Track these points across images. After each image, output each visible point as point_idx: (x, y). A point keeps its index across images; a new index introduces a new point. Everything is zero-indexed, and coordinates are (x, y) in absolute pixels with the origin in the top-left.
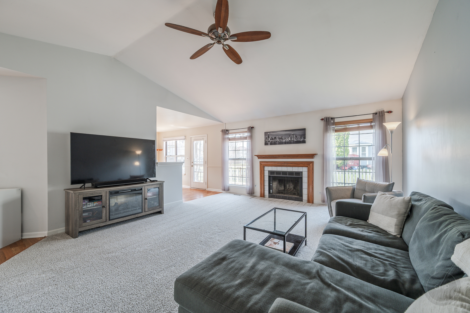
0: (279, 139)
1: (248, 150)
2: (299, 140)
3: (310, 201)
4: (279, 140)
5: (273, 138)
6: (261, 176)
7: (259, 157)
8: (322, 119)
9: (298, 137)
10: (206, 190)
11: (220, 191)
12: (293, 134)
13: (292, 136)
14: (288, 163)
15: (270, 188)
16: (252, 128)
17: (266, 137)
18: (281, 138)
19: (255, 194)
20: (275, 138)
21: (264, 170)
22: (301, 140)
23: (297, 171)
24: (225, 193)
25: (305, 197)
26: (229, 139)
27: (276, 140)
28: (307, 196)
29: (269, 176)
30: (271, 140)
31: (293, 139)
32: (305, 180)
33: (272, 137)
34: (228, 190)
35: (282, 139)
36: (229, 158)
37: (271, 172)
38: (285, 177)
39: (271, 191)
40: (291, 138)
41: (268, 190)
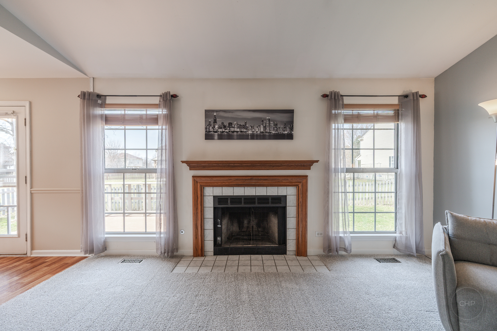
0: (240, 126)
1: (162, 149)
2: (281, 131)
3: (301, 251)
4: (238, 130)
5: (225, 124)
6: (197, 209)
7: (193, 165)
8: (325, 96)
9: (278, 126)
10: (29, 255)
11: (78, 253)
12: (269, 120)
13: (268, 122)
14: (259, 180)
15: (217, 232)
16: (174, 96)
17: (210, 122)
18: (244, 127)
19: (181, 252)
20: (230, 124)
21: (202, 196)
22: (284, 133)
23: (275, 194)
24: (93, 259)
25: (291, 245)
26: (107, 120)
27: (232, 129)
28: (295, 242)
29: (215, 209)
30: (220, 128)
31: (270, 130)
32: (291, 211)
33: (223, 123)
34: (105, 248)
35: (246, 129)
36: (106, 167)
37: (219, 200)
38: (250, 208)
39: (219, 239)
40: (265, 128)
41: (213, 239)
